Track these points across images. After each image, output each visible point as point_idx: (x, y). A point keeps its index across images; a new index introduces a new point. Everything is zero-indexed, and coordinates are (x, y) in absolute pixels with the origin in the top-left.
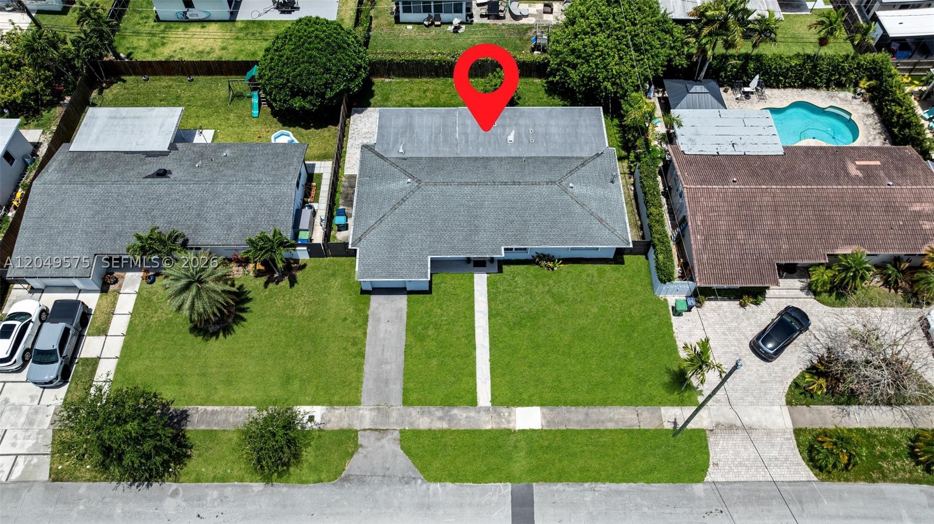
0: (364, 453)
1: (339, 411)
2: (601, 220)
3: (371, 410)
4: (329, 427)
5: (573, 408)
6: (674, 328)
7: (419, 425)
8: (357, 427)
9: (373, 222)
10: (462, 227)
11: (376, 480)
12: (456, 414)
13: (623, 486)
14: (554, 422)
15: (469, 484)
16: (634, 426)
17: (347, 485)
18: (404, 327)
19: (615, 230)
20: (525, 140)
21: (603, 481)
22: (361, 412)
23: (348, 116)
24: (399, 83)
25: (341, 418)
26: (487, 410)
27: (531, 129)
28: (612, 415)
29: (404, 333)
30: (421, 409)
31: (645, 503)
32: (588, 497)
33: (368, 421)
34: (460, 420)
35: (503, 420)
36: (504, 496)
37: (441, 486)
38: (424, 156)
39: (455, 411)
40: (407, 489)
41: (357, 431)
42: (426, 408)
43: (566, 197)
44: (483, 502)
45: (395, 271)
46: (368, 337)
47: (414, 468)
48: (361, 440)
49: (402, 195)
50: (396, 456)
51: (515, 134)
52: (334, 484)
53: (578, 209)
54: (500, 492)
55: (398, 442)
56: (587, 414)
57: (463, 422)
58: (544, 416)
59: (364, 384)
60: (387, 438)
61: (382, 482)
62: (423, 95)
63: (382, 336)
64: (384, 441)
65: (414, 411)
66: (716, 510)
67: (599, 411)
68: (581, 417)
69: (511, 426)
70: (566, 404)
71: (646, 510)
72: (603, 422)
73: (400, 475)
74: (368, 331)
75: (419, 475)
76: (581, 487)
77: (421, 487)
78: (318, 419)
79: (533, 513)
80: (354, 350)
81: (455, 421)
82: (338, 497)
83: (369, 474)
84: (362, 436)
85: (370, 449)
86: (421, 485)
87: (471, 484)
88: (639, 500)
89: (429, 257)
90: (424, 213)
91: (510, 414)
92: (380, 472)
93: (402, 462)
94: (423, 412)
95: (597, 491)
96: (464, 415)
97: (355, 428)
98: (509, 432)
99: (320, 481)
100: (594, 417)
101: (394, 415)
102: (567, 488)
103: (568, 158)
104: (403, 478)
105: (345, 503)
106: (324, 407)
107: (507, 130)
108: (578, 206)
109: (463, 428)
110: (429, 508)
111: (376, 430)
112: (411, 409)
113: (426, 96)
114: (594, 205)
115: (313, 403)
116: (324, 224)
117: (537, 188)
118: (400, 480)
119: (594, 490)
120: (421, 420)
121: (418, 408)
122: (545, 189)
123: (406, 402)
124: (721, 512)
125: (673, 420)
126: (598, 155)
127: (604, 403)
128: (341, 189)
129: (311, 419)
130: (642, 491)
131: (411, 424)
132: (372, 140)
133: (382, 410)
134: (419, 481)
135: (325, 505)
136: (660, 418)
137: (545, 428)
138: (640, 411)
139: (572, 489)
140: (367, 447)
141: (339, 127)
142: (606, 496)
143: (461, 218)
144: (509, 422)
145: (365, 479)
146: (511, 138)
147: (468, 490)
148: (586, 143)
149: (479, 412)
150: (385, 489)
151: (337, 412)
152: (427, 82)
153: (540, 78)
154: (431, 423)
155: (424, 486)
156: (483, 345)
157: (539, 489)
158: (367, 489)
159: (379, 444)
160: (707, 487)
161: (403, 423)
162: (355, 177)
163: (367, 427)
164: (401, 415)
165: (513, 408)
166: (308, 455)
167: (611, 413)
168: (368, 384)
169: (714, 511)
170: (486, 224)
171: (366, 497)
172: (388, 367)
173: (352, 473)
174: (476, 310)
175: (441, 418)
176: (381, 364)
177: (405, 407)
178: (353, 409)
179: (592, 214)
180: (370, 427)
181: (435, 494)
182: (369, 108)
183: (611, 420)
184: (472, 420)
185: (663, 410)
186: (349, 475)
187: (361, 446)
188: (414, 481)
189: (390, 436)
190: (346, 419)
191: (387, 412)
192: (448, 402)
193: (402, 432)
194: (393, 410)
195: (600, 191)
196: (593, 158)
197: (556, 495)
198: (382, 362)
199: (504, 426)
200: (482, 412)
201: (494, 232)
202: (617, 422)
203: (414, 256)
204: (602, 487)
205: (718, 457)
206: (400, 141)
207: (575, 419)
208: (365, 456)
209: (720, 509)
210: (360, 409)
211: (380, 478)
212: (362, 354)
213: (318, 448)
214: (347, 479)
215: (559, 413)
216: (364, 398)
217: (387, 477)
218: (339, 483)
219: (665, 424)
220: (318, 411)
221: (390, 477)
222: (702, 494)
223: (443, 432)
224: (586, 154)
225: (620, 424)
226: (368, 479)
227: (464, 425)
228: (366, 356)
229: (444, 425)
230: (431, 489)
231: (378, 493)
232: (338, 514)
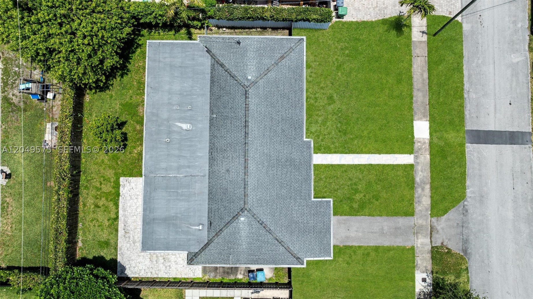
0: (447, 241)
1: (419, 261)
2: (282, 58)
3: (417, 239)
4: (430, 267)
5: (414, 99)
6: (354, 20)
7: (428, 205)
8: (429, 247)
9: (281, 248)
10: (287, 172)
11: (465, 231)
12: (420, 179)
13: (465, 72)
14: (424, 113)
15: (467, 171)
16: (425, 60)
17: (469, 251)
18: (353, 218)
19: (291, 48)
20: (189, 114)
21: (463, 85)
22: (419, 245)
23: (128, 279)
24: (84, 233)
25: (424, 259)
26: (416, 157)
27: (174, 108)
28: (419, 74)
29: (358, 217)
30: (416, 203)
31: (476, 61)
32: (473, 95)
33: (425, 240)
34: (424, 176)
35: (423, 146)
36: (474, 148)
37: (469, 189)
38: (207, 206)
39: (418, 179)
40: (471, 211)
41: (432, 247)
42: (416, 200)
43: (261, 82)
44: (478, 162)
45: (325, 227)
46: (362, 245)
47: (457, 207)
48: (438, 244)
49: (256, 225)
50: (449, 219)
51: (180, 122)
52: (469, 260)
53: (272, 75)
54: (471, 151)
55: (439, 219)
56: (418, 90)
57: (425, 174)
58: (420, 119)
59: (399, 245)
60: (437, 226)
61: (467, 227)
62: (102, 208)
63: (360, 234)
64: (439, 228)
65: (418, 208)
66: (479, 19)
67: (416, 81)
68: (420, 94)
69: (427, 141)
70: (411, 103)
71: (480, 61)
72: (423, 80)
73: (462, 216)
74: (357, 245)
75: (461, 203)
76: (467, 99)
77: (470, 202)
78: (424, 275)
79: (484, 131)
80: (373, 254)
81: (425, 180)
82: (477, 256)
83: (461, 237)
84: (435, 243)
85: (444, 237)
86: (468, 202)
87: (467, 169)
88: (474, 65)
89: (313, 199)
90: (275, 205)
91: (419, 142)
92: (459, 230)
93: (453, 215)
94: (419, 202)
95: (469, 89)
96: (420, 173)
97: (430, 248)
98: (431, 143)
99: (467, 269)
100: (420, 86)
101: (420, 222)
102: (468, 108)
103: (212, 77)
104: (463, 214)
105: (481, 251)
106: (416, 272)
107: (175, 129)
108: (269, 75)
109: (430, 174)
110: (482, 197)
111: (431, 234)
112: (417, 210)
113: (103, 205)
114: (267, 62)
115: (413, 280)
116: (259, 290)
117: (252, 107)
118: (465, 216)
119: (469, 91)
120: (424, 203)
121: (416, 205)
122: (253, 101)
123: (412, 214)
124: (480, 16)
125: (421, 33)
126: (209, 51)
127: (411, 78)
128: (218, 279)
129: (424, 280)
130: (468, 62)
131: (427, 210)
132: (184, 255)
133: (416, 231)
134: (465, 203)
135: (483, 264)
136: (421, 42)
137: (428, 119)
138: (416, 55)
139: (468, 105)
140: (443, 239)
141: (142, 288)
142: (472, 85)
143: (279, 173)
144: (425, 143)
145: (465, 239)
146: (185, 126)
147: (470, 171)
148: (193, 59)
149: (418, 163)
150: (471, 225)
151: (419, 262)
152: (85, 205)
153: (84, 95)
154: (426, 196)
155: (469, 199)
156: (368, 159)
157: (469, 126)
158: (472, 237)
159: (441, 231)
160: (465, 20)
161: (426, 215)
162: (205, 267)
163: (430, 240)
164: (421, 217)
165: (415, 139)
166: (450, 279)
167: (417, 74)
168: (399, 242)
169: (479, 20)
170: (285, 152)
171: (477, 237)
172: (386, 228)
173: (461, 248)
174: (339, 163)
175: (423, 189)
176: (384, 233)
177: (415, 214)
178: (417, 251)
179: (277, 64)
180: (429, 238)
181: (474, 193)
182: (118, 260)
183: (422, 75)
184: (424, 168)
185: (414, 39)
186: (463, 250)
187: (442, 243)
188: (466, 207)
189: (435, 224)
190: (424, 255)
191: (419, 227)
192: (411, 184)
193: (432, 216)
194: (417, 223)
195: (251, 54)
196: (213, 56)
197: (472, 115)
198: (382, 233)
199: (427, 146)
200: (418, 161)
201: (292, 146)
202: (424, 71)
203: (312, 212)
204: (466, 86)
205: (445, 11)
206: (186, 229)
207: (422, 98)
208: (449, 240)
209: (479, 17)
210: (417, 246)
211: (464, 229)
212: (377, 249)
213: (444, 273)
214: (465, 251)
215: (418, 109)
216: (408, 245)
217: (463, 225)
218: (468, 256)
219: (424, 40)
220: (419, 276)
221: (463, 223)
222: (469, 25)
223: (432, 188)
224: (207, 61)
225: (424, 69)
226: (465, 237)
227: (427, 173)
228: (377, 245)
229: (428, 186)
230: (470, 196)
231: (473, 230)
232: (488, 255)
